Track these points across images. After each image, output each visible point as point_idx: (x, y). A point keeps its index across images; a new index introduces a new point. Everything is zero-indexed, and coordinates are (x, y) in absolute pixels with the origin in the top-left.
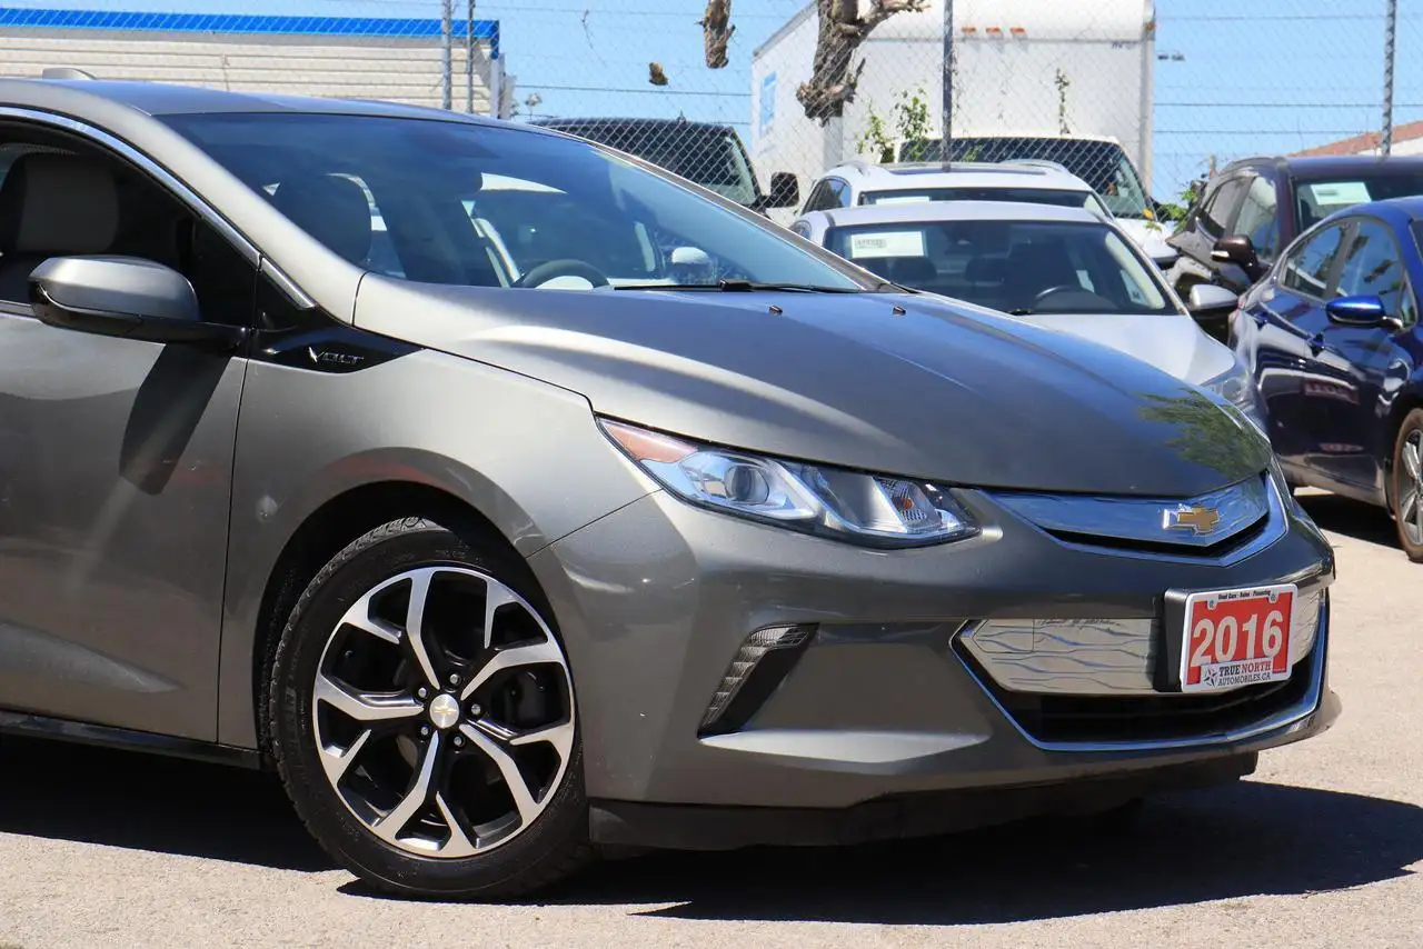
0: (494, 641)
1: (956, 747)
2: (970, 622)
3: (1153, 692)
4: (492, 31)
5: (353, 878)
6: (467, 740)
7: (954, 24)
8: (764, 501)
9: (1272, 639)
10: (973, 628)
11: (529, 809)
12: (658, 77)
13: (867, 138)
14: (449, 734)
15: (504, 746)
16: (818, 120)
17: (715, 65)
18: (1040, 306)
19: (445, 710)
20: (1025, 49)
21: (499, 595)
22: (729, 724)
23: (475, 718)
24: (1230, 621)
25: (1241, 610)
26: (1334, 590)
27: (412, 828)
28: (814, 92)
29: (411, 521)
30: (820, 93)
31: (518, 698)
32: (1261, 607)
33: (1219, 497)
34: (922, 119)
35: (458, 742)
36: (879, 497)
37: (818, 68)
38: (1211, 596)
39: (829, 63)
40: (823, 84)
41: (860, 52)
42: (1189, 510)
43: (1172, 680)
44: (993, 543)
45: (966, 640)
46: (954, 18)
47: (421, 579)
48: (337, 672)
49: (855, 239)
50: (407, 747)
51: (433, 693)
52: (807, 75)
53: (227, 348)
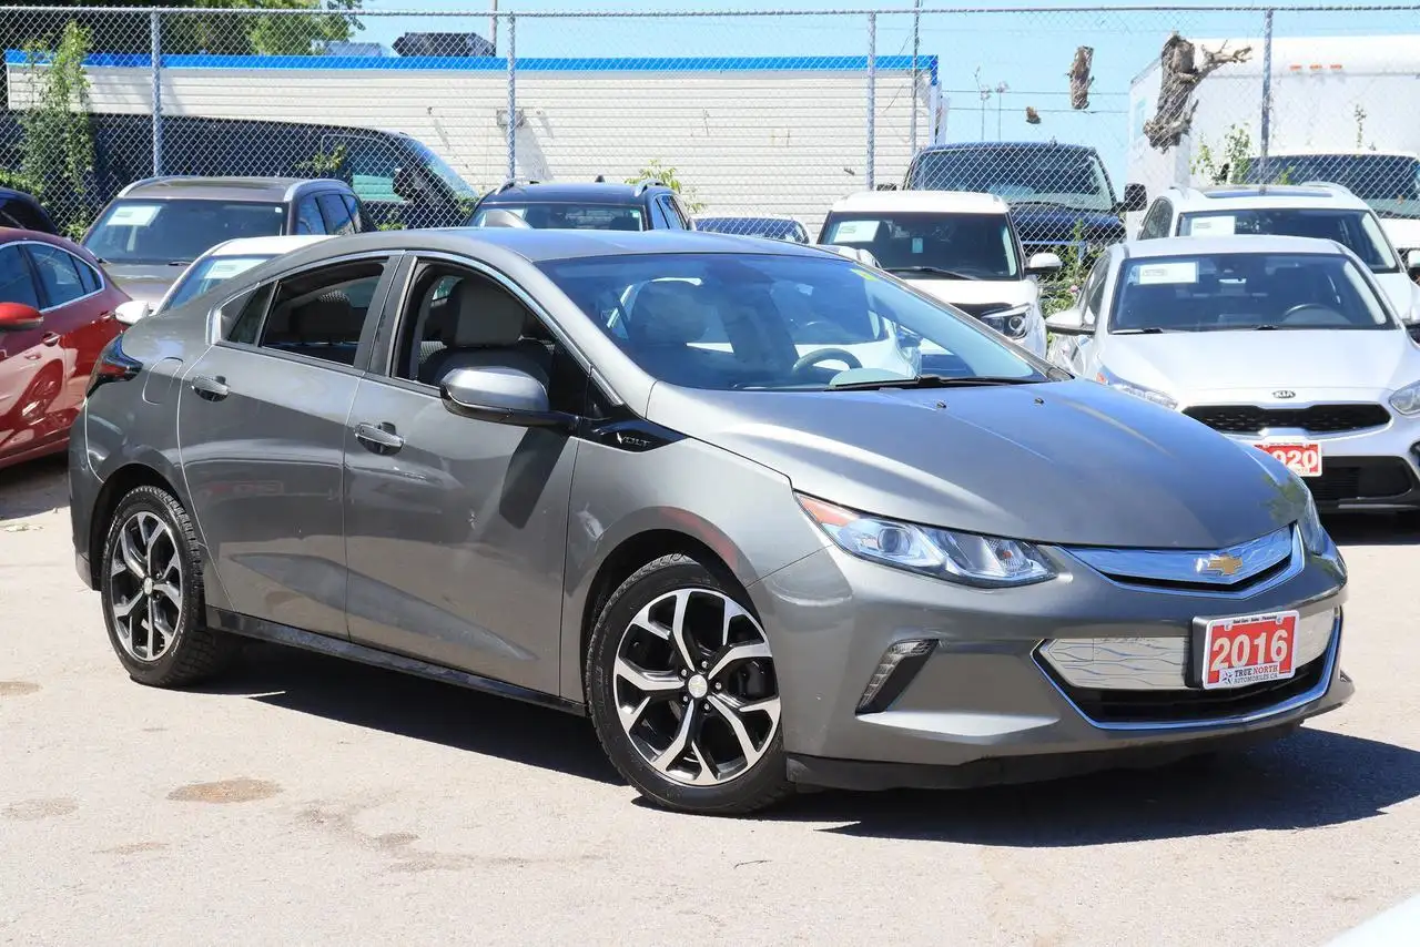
0: (729, 641)
1: (1033, 726)
2: (1045, 640)
3: (1186, 688)
4: (932, 63)
5: (639, 795)
6: (713, 708)
7: (1272, 71)
8: (906, 553)
9: (1279, 651)
10: (1048, 644)
11: (752, 756)
12: (1033, 118)
13: (1198, 162)
14: (701, 702)
15: (735, 711)
16: (1160, 149)
17: (1078, 107)
18: (1288, 321)
19: (698, 686)
20: (1343, 82)
21: (732, 609)
22: (877, 706)
23: (718, 692)
24: (1244, 638)
25: (1253, 631)
26: (1346, 608)
27: (678, 763)
28: (1156, 127)
29: (677, 556)
30: (1161, 128)
31: (746, 679)
32: (1270, 628)
33: (1243, 548)
34: (1246, 145)
35: (707, 707)
36: (988, 550)
37: (1161, 108)
38: (1228, 622)
39: (1169, 104)
40: (1164, 120)
41: (1197, 94)
42: (1218, 558)
43: (1196, 679)
44: (1067, 585)
45: (1044, 652)
46: (1272, 66)
47: (682, 597)
48: (629, 656)
49: (1143, 268)
50: (676, 709)
51: (690, 674)
52: (1151, 113)
53: (566, 431)
